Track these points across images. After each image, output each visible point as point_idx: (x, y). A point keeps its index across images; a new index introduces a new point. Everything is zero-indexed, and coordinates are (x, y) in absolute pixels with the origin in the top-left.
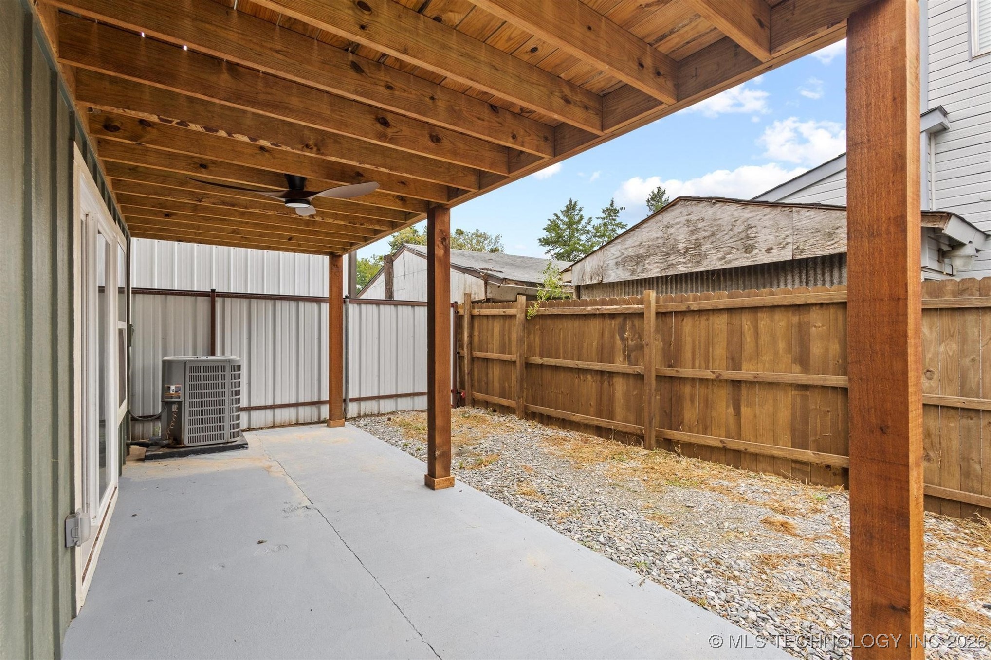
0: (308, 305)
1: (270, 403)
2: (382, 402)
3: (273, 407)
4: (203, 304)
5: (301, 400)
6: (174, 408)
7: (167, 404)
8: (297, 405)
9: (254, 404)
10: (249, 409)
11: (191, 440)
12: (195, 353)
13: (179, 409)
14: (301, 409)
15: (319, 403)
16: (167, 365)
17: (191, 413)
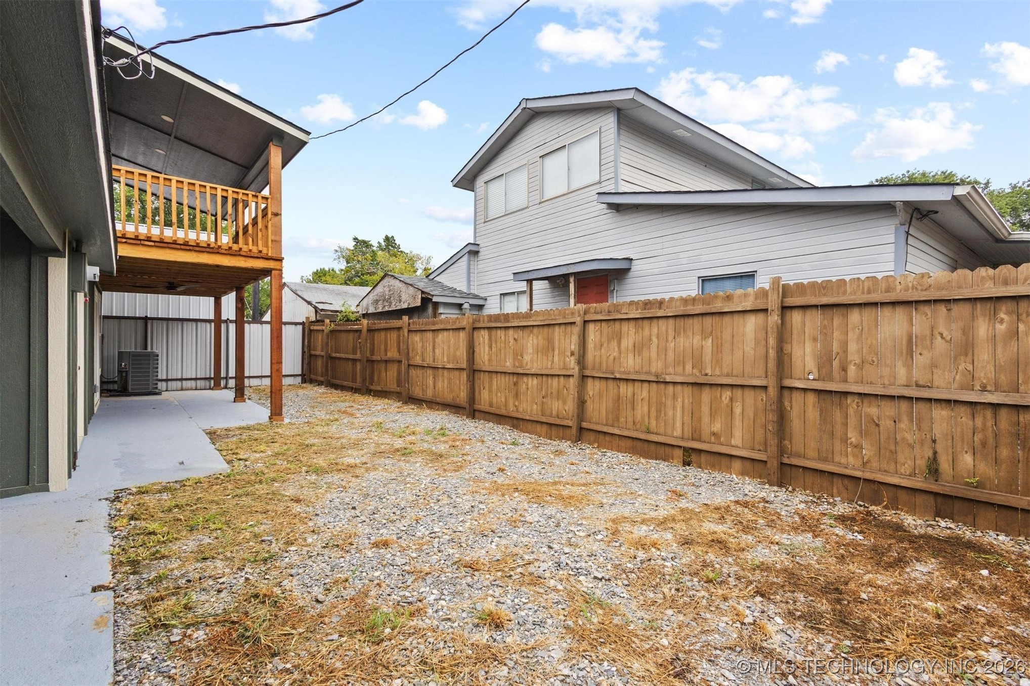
0: (203, 324)
1: (179, 377)
2: (251, 379)
3: (181, 380)
4: (140, 324)
5: (198, 377)
6: (124, 374)
7: (120, 372)
8: (196, 379)
9: (170, 377)
10: (167, 380)
11: (132, 389)
12: (136, 348)
13: (127, 374)
14: (198, 382)
15: (210, 378)
16: (120, 353)
17: (132, 377)
